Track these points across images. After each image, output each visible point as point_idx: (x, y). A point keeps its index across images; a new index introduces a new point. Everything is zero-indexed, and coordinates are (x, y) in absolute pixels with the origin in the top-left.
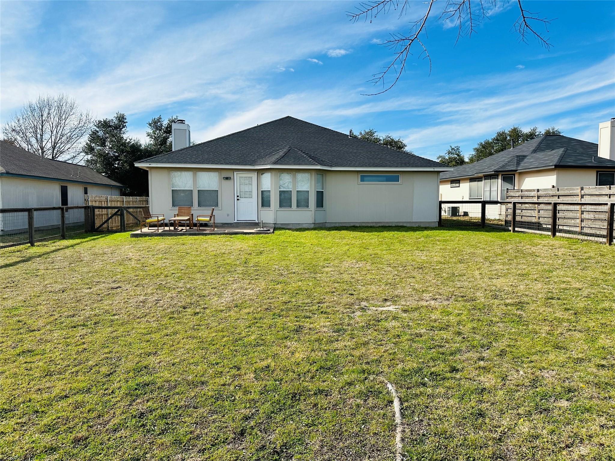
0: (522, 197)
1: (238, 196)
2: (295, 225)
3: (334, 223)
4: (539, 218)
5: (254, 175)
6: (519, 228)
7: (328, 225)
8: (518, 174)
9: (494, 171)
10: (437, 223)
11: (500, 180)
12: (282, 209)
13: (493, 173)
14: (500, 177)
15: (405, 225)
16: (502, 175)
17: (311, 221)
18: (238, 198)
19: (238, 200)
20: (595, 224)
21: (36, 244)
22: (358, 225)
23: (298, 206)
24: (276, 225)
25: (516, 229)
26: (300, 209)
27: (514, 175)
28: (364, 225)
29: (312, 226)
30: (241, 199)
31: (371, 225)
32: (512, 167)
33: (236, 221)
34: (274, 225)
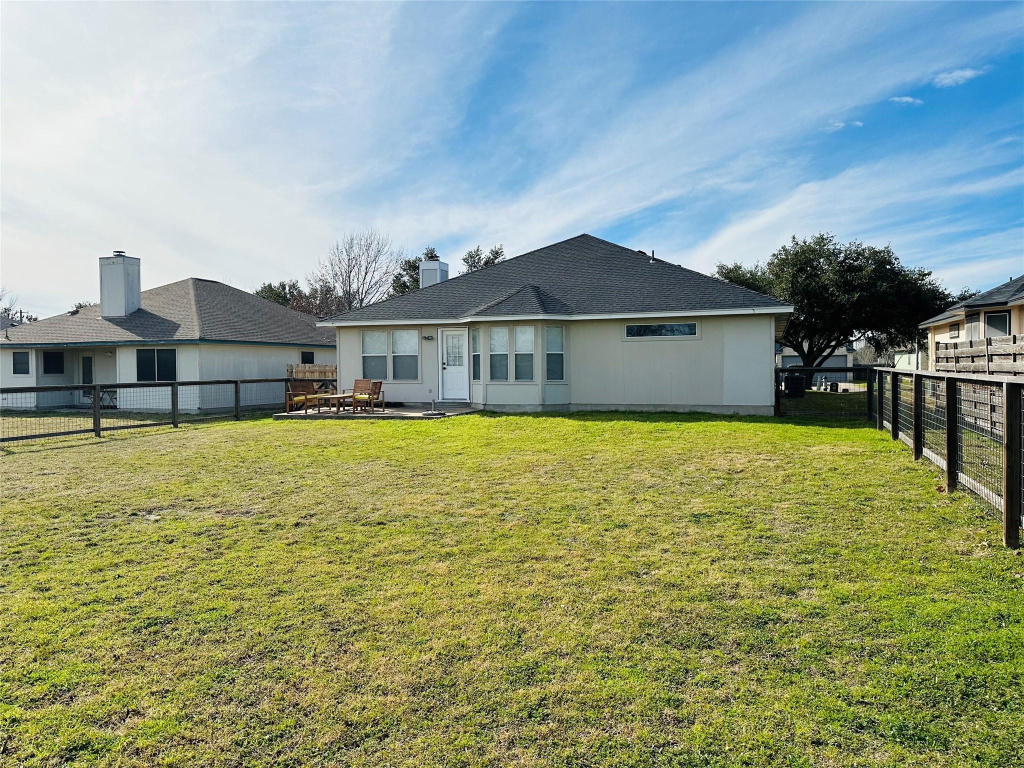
1: (444, 364)
2: (514, 407)
3: (582, 405)
5: (465, 333)
7: (573, 409)
10: (773, 408)
11: (982, 324)
12: (495, 382)
14: (982, 317)
15: (709, 410)
16: (986, 313)
17: (537, 401)
18: (445, 366)
19: (445, 368)
21: (179, 425)
22: (623, 409)
23: (517, 378)
24: (486, 407)
26: (519, 382)
27: (1009, 311)
28: (632, 409)
29: (539, 409)
30: (448, 368)
31: (646, 409)
33: (440, 401)
34: (483, 406)
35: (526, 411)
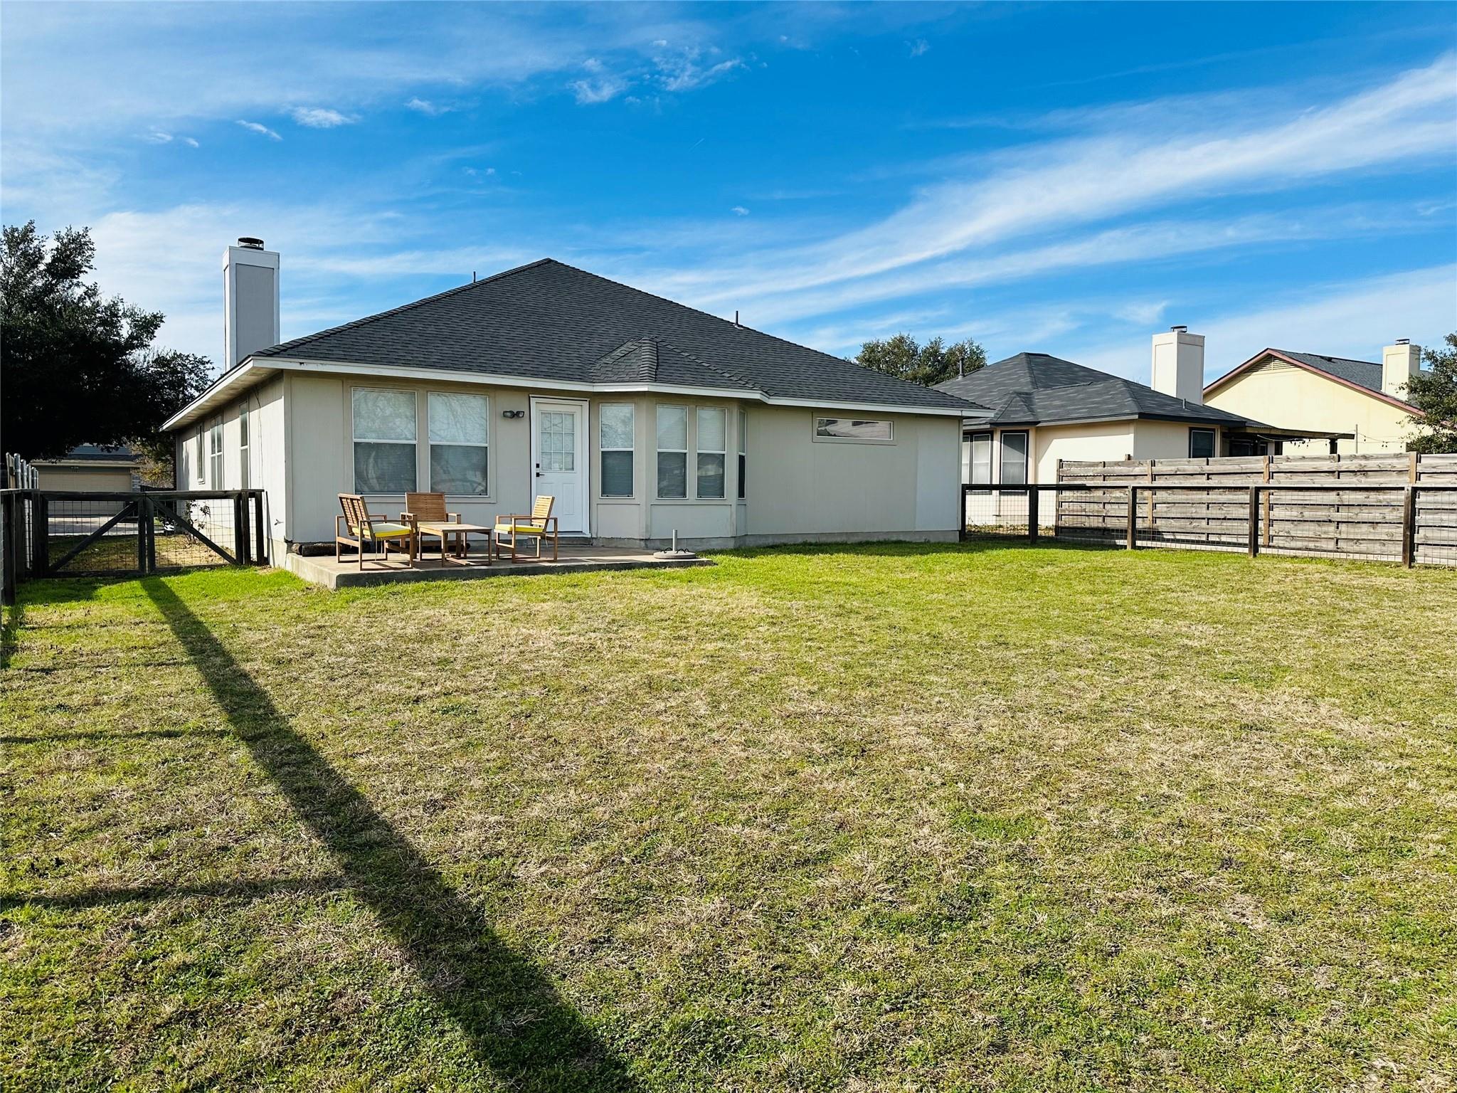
0: (1104, 476)
1: (538, 466)
2: (693, 541)
3: (762, 535)
4: (1154, 520)
5: (580, 411)
6: (1149, 540)
7: (750, 542)
8: (1034, 430)
9: (991, 424)
10: (958, 533)
11: (996, 444)
12: (667, 501)
13: (988, 426)
14: (997, 436)
15: (902, 538)
16: (1002, 432)
17: (728, 531)
18: (539, 470)
19: (538, 475)
20: (1303, 530)
22: (813, 541)
23: (699, 495)
24: (648, 543)
25: (1139, 543)
26: (705, 500)
27: (1027, 432)
28: (823, 539)
29: (731, 545)
30: (547, 474)
31: (839, 540)
32: (1024, 417)
35: (712, 548)
